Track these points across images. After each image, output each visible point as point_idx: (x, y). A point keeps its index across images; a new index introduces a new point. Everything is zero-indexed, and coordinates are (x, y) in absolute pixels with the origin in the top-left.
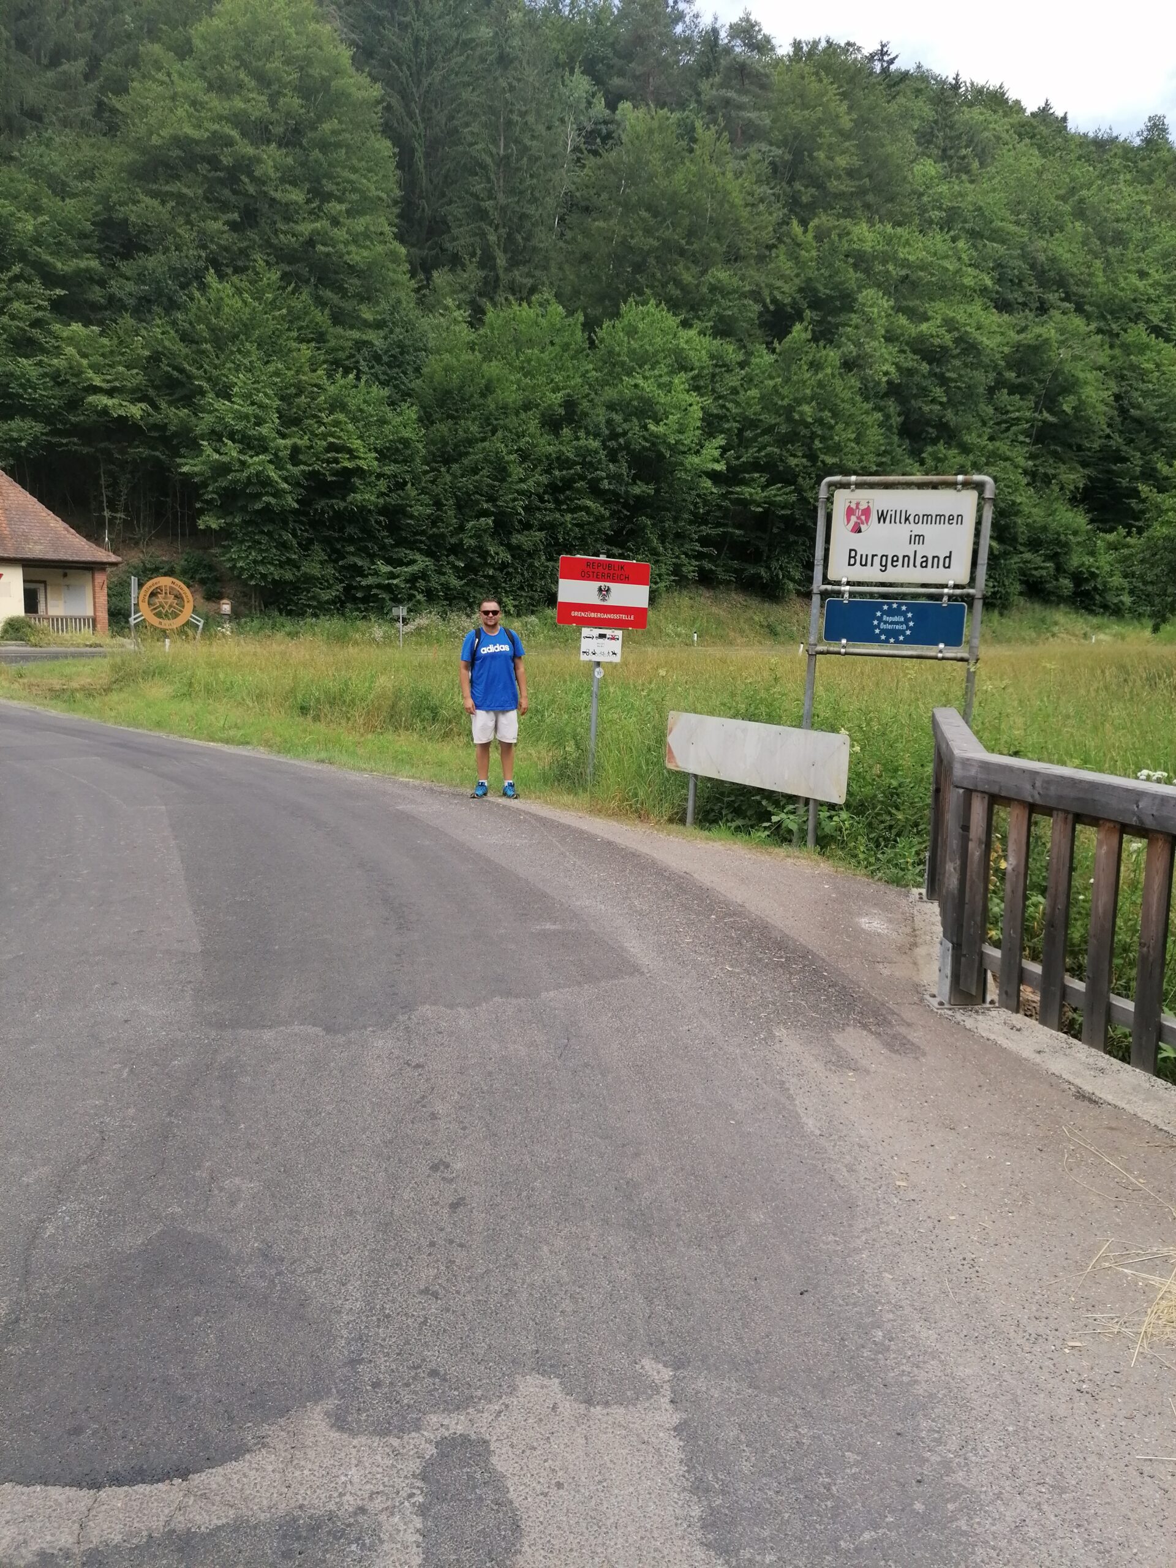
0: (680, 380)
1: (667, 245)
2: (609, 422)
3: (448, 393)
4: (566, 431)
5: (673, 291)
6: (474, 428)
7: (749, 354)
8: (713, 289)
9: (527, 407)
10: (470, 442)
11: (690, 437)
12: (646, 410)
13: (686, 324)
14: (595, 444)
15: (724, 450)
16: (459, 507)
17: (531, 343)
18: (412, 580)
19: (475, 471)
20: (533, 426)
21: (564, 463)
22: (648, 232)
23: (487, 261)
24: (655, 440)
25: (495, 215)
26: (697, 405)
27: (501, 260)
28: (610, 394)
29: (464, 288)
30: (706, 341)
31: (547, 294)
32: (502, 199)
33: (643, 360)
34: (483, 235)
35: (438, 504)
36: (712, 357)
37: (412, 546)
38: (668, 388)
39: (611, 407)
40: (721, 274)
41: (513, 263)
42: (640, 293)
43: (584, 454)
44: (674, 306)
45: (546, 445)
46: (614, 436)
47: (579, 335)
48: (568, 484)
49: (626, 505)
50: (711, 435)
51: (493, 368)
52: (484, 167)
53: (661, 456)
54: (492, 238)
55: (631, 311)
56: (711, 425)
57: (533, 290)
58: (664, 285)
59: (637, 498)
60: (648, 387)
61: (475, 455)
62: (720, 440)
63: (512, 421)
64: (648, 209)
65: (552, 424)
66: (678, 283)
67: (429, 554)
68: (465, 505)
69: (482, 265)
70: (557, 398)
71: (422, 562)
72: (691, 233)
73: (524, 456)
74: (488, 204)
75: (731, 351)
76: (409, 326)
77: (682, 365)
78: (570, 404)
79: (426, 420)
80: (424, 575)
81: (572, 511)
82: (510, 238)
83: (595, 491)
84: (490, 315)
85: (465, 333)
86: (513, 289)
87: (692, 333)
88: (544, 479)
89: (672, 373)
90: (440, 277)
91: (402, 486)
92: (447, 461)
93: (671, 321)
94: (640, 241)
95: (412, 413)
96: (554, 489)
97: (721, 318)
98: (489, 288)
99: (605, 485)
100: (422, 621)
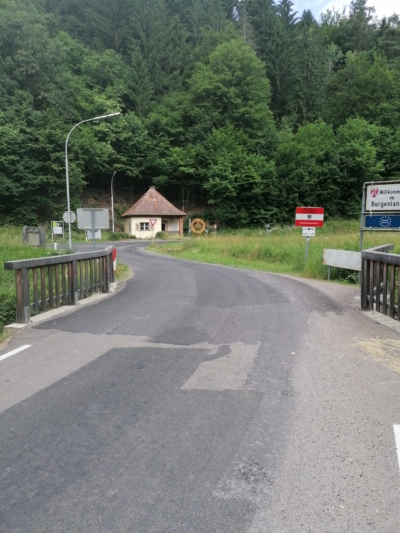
0: (368, 143)
1: (364, 97)
2: (341, 159)
3: (285, 155)
4: (325, 164)
5: (366, 112)
6: (293, 166)
7: (395, 130)
8: (381, 110)
9: (311, 157)
10: (292, 170)
11: (372, 161)
12: (354, 153)
13: (371, 123)
14: (335, 167)
15: (385, 164)
16: (288, 191)
17: (313, 136)
18: (272, 216)
19: (293, 179)
20: (313, 163)
21: (324, 174)
22: (357, 94)
23: (300, 111)
24: (358, 164)
25: (303, 96)
26: (374, 151)
27: (304, 110)
28: (341, 150)
29: (292, 121)
30: (378, 128)
31: (320, 119)
32: (305, 91)
33: (354, 137)
34: (298, 103)
35: (281, 191)
36: (380, 133)
37: (272, 205)
38: (363, 145)
39: (341, 154)
40: (385, 105)
41: (308, 110)
42: (354, 114)
43: (331, 170)
44: (366, 117)
45: (318, 169)
46: (342, 163)
47: (331, 131)
48: (325, 181)
49: (346, 186)
50: (380, 160)
51: (301, 146)
52: (299, 81)
53: (361, 168)
54: (301, 104)
55: (350, 121)
56: (380, 156)
57: (315, 118)
58: (362, 110)
59: (351, 183)
60: (356, 145)
61: (293, 174)
62: (383, 161)
63: (306, 162)
64: (357, 85)
65: (320, 162)
66: (368, 109)
67: (278, 207)
68: (289, 190)
69: (298, 113)
70: (323, 153)
71: (275, 210)
72: (373, 92)
73: (310, 173)
74: (300, 93)
75: (388, 130)
76: (273, 136)
77: (369, 136)
78: (327, 154)
79: (278, 165)
80: (276, 214)
81: (326, 190)
82: (307, 102)
83: (335, 182)
84: (300, 129)
85: (291, 135)
86: (308, 119)
87: (373, 126)
88: (317, 180)
89: (365, 140)
90: (284, 119)
91: (269, 186)
92: (284, 176)
93: (365, 122)
94: (354, 97)
95: (273, 163)
96: (320, 183)
97: (384, 119)
98: (300, 120)
99: (339, 180)
100: (275, 228)
